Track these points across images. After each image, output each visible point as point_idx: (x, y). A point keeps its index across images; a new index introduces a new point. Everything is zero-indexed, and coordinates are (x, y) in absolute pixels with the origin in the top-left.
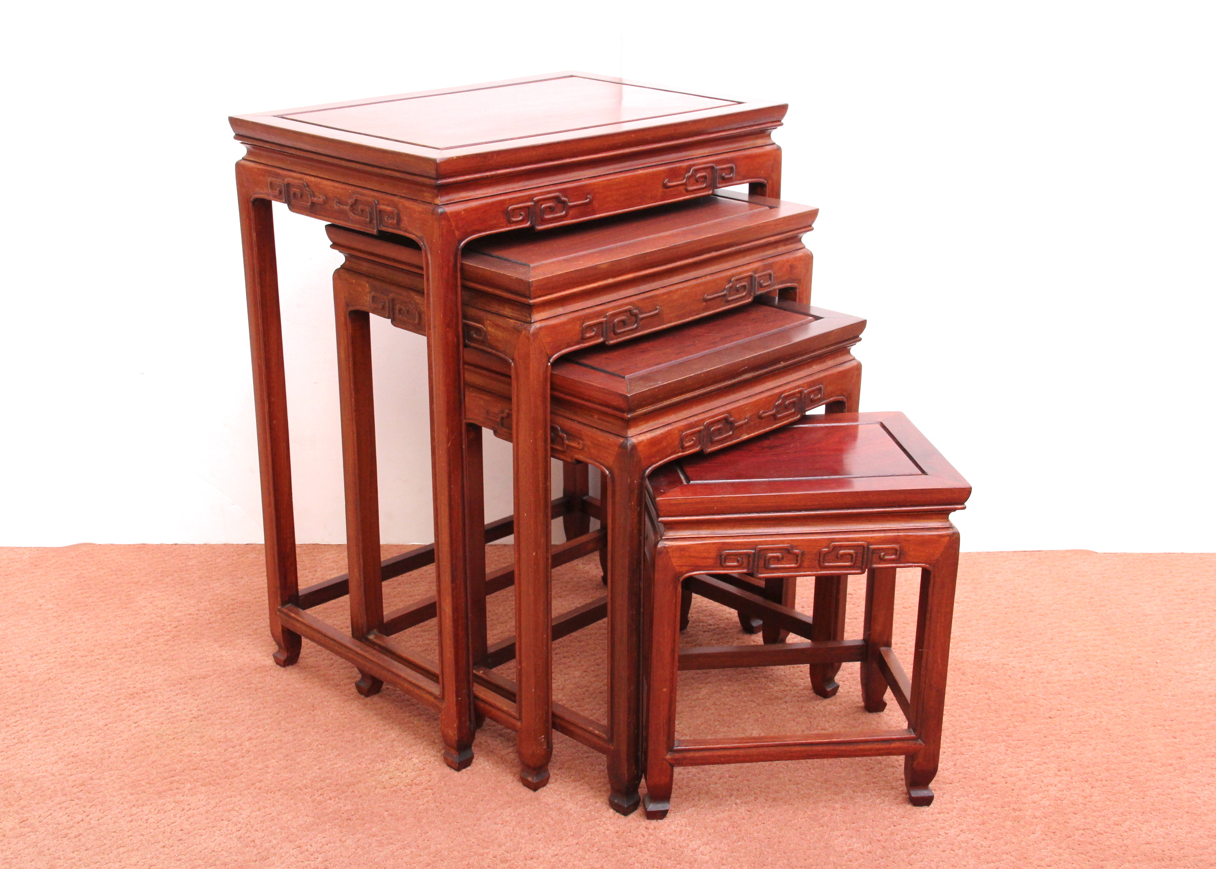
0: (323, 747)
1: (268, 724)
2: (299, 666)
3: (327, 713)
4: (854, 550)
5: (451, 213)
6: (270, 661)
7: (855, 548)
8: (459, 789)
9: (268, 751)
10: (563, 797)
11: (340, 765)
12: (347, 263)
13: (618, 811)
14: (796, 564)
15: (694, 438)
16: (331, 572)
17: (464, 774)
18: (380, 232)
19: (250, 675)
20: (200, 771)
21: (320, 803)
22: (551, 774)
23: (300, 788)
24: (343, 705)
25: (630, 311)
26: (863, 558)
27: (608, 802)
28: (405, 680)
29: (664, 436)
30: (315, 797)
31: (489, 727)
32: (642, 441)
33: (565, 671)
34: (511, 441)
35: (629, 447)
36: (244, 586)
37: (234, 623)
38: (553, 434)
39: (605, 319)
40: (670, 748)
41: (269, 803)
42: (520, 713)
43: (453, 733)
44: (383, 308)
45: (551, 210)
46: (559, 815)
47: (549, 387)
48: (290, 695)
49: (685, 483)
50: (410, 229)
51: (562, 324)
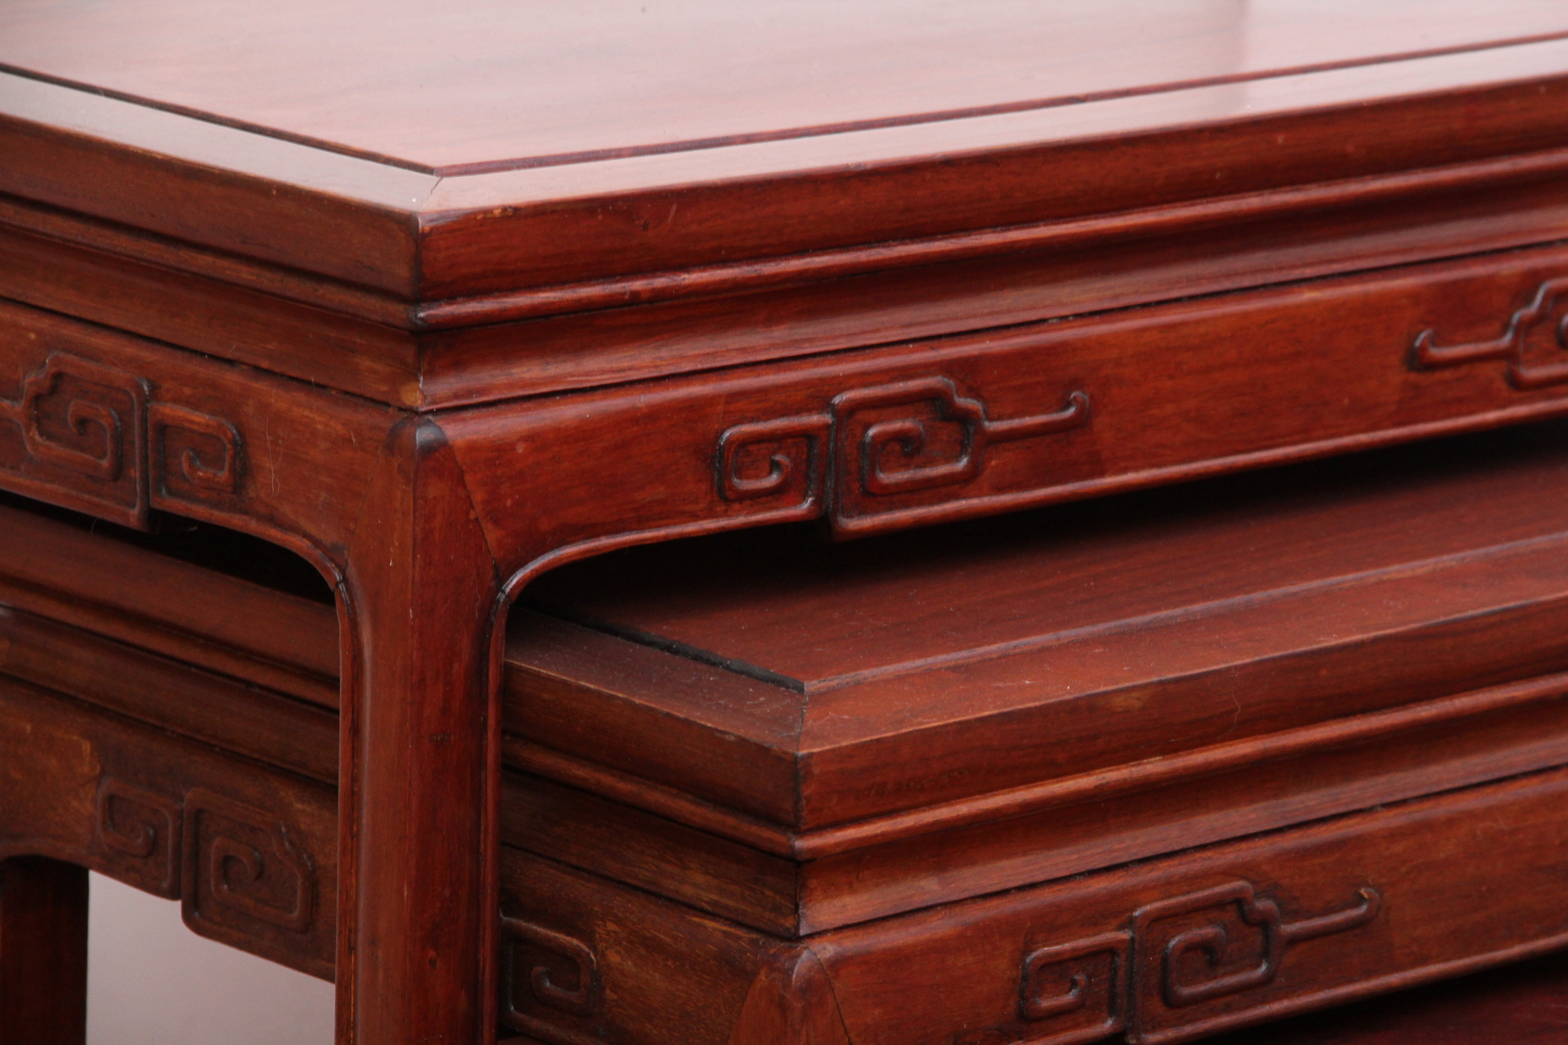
5: (472, 448)
18: (153, 515)
25: (1238, 901)
39: (1125, 935)
44: (153, 846)
45: (908, 448)
50: (287, 510)
51: (937, 949)
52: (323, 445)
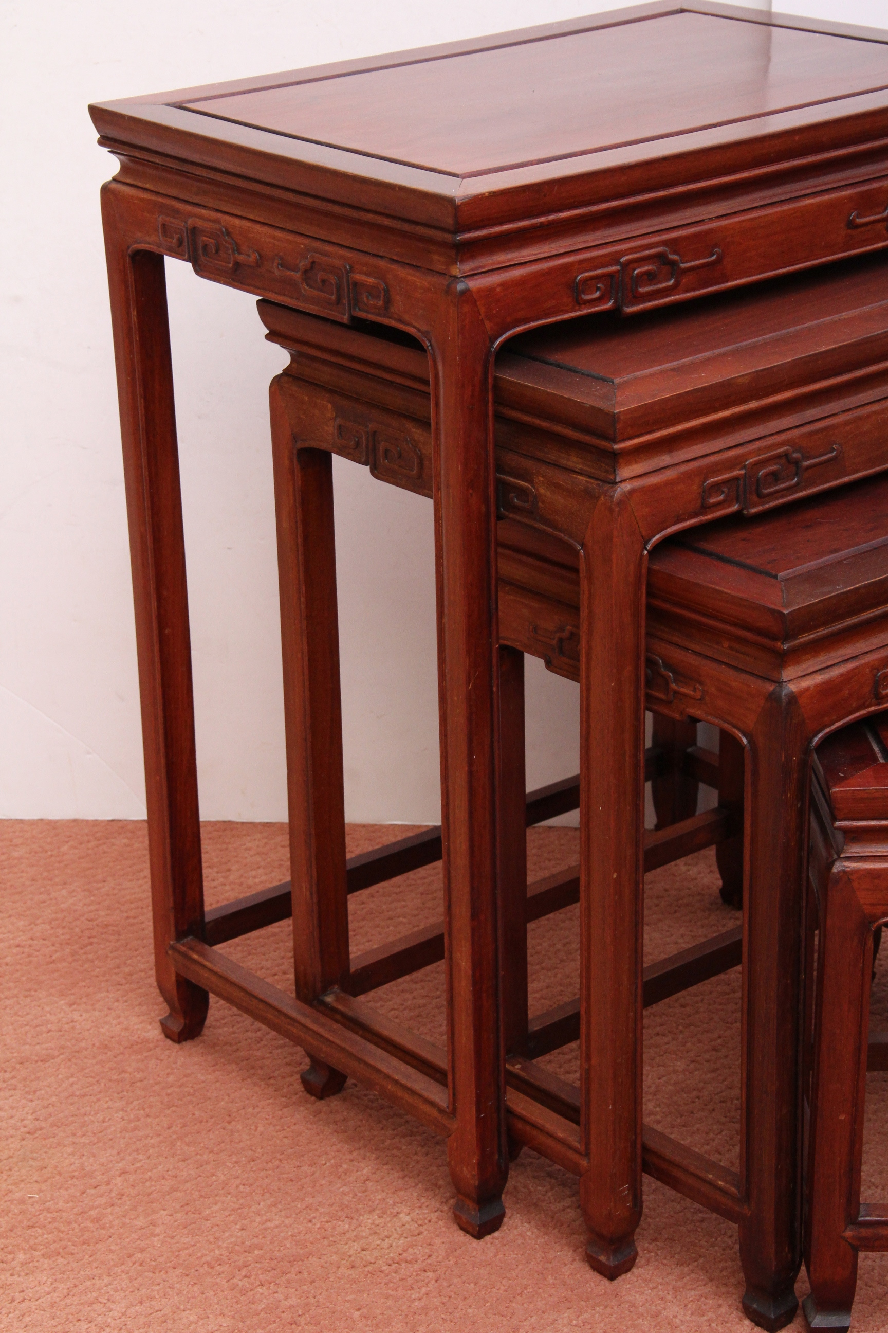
0: (247, 1189)
1: (153, 1146)
2: (203, 1042)
3: (253, 1127)
5: (480, 290)
6: (154, 1033)
8: (482, 1271)
9: (154, 1195)
10: (661, 1293)
11: (277, 1223)
12: (295, 365)
13: (758, 1324)
16: (254, 873)
17: (489, 1245)
18: (353, 319)
19: (121, 1057)
20: (39, 1231)
21: (244, 1292)
22: (639, 1249)
23: (208, 1264)
24: (280, 1113)
25: (786, 455)
27: (740, 1305)
28: (387, 1077)
29: (847, 678)
30: (235, 1281)
31: (530, 1160)
32: (808, 689)
33: (658, 1059)
34: (578, 682)
35: (784, 700)
36: (108, 895)
37: (92, 961)
38: (649, 672)
39: (743, 472)
40: (852, 1218)
41: (158, 1291)
42: (588, 1144)
43: (470, 1174)
44: (358, 444)
45: (650, 277)
46: (655, 1326)
47: (644, 591)
48: (189, 1094)
49: (882, 761)
50: (406, 317)
51: (669, 483)
52: (420, 291)
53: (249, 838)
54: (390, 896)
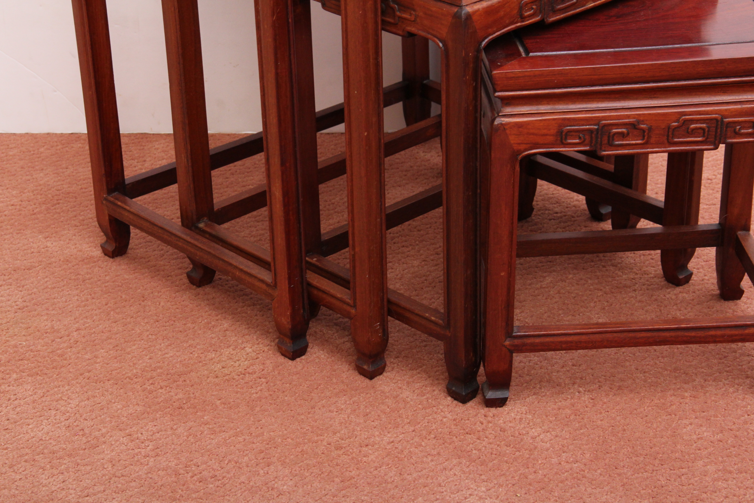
0: (154, 337)
1: (96, 315)
2: (128, 257)
3: (158, 303)
4: (707, 123)
6: (98, 252)
7: (707, 121)
8: (294, 377)
9: (97, 342)
10: (400, 385)
11: (171, 355)
13: (455, 399)
14: (643, 139)
15: (534, 7)
17: (299, 363)
19: (77, 266)
20: (26, 362)
21: (151, 392)
22: (388, 363)
23: (129, 378)
24: (174, 295)
26: (716, 132)
27: (446, 390)
28: (236, 267)
29: (502, 4)
30: (145, 386)
31: (325, 317)
32: (478, 10)
33: (403, 260)
34: (340, 15)
35: (463, 17)
36: (69, 176)
37: (59, 213)
38: (384, 6)
40: (509, 334)
41: (98, 393)
42: (355, 299)
43: (286, 321)
46: (396, 402)
48: (119, 286)
49: (523, 55)
53: (157, 143)
54: (244, 174)
